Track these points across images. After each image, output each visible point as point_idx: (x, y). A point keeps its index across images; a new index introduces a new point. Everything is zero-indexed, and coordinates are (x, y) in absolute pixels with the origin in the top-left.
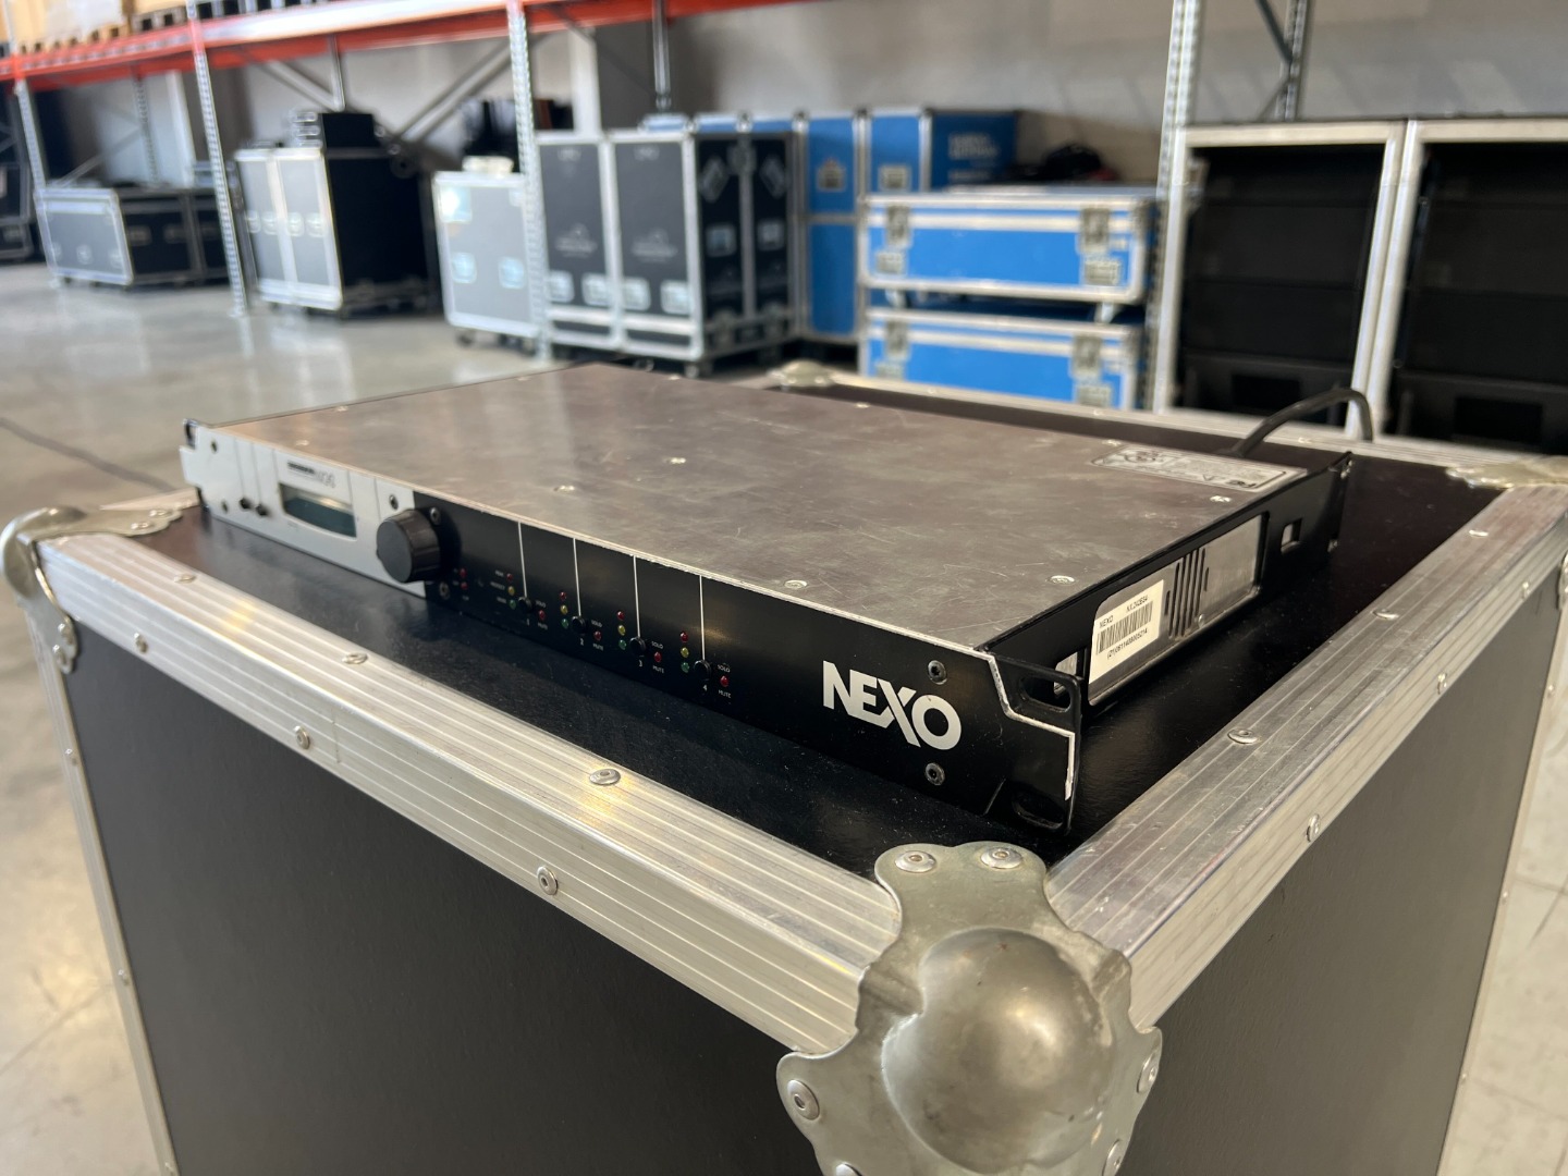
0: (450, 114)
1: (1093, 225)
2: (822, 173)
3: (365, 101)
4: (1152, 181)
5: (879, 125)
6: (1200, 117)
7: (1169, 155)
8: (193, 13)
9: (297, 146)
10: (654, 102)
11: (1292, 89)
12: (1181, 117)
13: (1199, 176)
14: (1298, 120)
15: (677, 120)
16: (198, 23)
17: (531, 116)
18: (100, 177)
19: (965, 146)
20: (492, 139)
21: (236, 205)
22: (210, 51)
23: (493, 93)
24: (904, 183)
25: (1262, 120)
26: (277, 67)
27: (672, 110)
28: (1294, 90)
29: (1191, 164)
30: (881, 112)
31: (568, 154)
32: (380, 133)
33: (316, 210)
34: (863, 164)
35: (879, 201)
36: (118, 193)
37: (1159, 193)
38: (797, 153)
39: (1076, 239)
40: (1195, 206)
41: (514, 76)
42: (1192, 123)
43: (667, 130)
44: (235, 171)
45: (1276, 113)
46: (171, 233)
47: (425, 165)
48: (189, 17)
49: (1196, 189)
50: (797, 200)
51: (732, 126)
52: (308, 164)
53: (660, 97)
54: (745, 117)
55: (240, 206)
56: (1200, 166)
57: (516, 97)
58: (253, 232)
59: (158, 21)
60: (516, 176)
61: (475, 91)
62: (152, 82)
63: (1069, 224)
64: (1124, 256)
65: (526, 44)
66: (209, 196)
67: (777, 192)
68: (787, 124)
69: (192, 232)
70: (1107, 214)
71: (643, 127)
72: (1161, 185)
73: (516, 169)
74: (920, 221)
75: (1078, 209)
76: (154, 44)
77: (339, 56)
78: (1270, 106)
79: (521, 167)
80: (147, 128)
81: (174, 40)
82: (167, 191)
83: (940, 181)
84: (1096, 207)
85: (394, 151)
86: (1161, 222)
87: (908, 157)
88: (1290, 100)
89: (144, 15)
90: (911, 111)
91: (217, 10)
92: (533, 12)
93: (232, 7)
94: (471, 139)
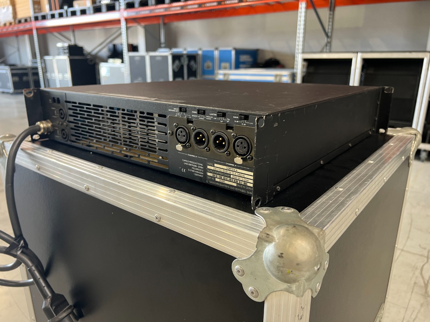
0: (104, 47)
1: (278, 78)
2: (206, 65)
3: (80, 44)
4: (293, 68)
5: (221, 52)
6: (305, 51)
7: (297, 60)
8: (33, 19)
9: (61, 55)
10: (160, 45)
12: (300, 51)
13: (305, 66)
14: (330, 52)
15: (167, 50)
16: (34, 22)
17: (127, 48)
18: (5, 63)
19: (244, 58)
20: (116, 53)
21: (44, 71)
22: (38, 29)
23: (116, 42)
24: (228, 67)
25: (322, 52)
26: (56, 34)
27: (165, 47)
28: (329, 45)
29: (303, 63)
30: (221, 49)
31: (137, 58)
32: (85, 52)
33: (67, 72)
34: (217, 62)
35: (221, 72)
36: (10, 67)
37: (295, 71)
38: (199, 59)
40: (304, 74)
41: (122, 38)
42: (303, 52)
43: (165, 52)
44: (44, 62)
45: (325, 50)
46: (25, 78)
47: (97, 61)
48: (32, 20)
49: (305, 70)
50: (199, 72)
51: (181, 52)
52: (65, 60)
53: (162, 44)
54: (185, 49)
55: (45, 71)
56: (305, 64)
57: (123, 43)
58: (48, 78)
59: (23, 21)
60: (122, 63)
61: (111, 41)
62: (20, 38)
63: (272, 78)
65: (126, 29)
66: (36, 68)
67: (194, 70)
68: (196, 51)
69: (31, 78)
70: (281, 76)
71: (158, 52)
72: (295, 68)
73: (123, 62)
74: (232, 77)
75: (274, 74)
76: (22, 27)
77: (73, 31)
78: (323, 48)
79: (124, 62)
80: (19, 50)
81: (27, 26)
82: (24, 67)
83: (237, 67)
84: (278, 74)
85: (89, 57)
86: (295, 78)
87: (229, 60)
88: (328, 48)
89: (19, 19)
90: (230, 49)
91: (40, 18)
92: (127, 20)
93: (44, 18)
94: (110, 54)
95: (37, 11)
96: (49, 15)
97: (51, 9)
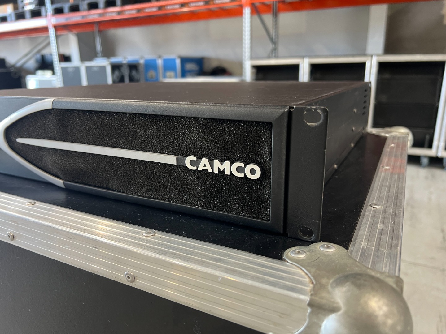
2: (149, 74)
4: (241, 75)
5: (165, 61)
7: (245, 68)
10: (97, 54)
12: (248, 57)
13: (254, 73)
15: (105, 59)
17: (58, 58)
19: (190, 66)
20: (45, 65)
23: (45, 52)
24: (173, 77)
27: (102, 56)
28: (275, 51)
29: (252, 70)
30: (165, 57)
31: (71, 70)
32: (7, 65)
34: (161, 71)
38: (141, 69)
41: (52, 47)
42: (252, 58)
47: (23, 74)
49: (254, 77)
51: (120, 61)
54: (125, 59)
57: (53, 54)
60: (54, 76)
61: (39, 52)
65: (55, 37)
67: (135, 80)
68: (137, 61)
71: (94, 62)
72: (244, 76)
78: (269, 55)
79: (55, 73)
83: (183, 75)
85: (12, 70)
87: (173, 68)
88: (274, 54)
92: (57, 28)
94: (38, 66)
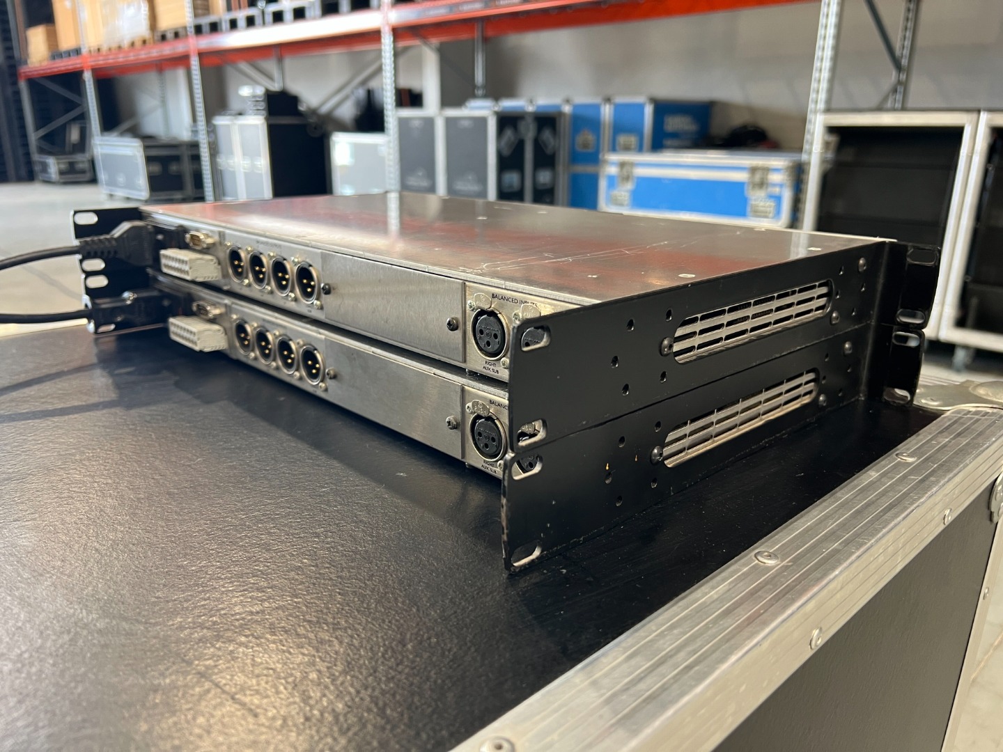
0: (346, 98)
1: (758, 177)
2: (580, 139)
3: (295, 88)
4: (800, 149)
6: (834, 105)
8: (191, 30)
9: (250, 115)
11: (900, 89)
12: (821, 106)
13: (832, 146)
14: (904, 109)
15: (487, 102)
16: (194, 36)
18: (135, 132)
19: (675, 123)
21: (212, 151)
22: (201, 55)
23: (373, 84)
24: (633, 147)
25: (880, 109)
26: (244, 66)
27: (485, 96)
28: (902, 90)
29: (827, 138)
30: (620, 100)
31: (416, 124)
32: (302, 108)
33: (259, 155)
34: (606, 134)
35: (614, 158)
36: (143, 142)
37: (804, 157)
38: (564, 127)
39: (746, 187)
40: (829, 166)
41: (385, 75)
43: (481, 109)
44: (212, 130)
45: (889, 105)
46: (174, 168)
47: (328, 128)
48: (189, 33)
49: (830, 155)
50: (563, 157)
51: (521, 107)
52: (256, 126)
53: (478, 88)
54: (532, 102)
55: (214, 151)
56: (833, 139)
57: (385, 87)
58: (222, 169)
59: (170, 35)
60: (382, 136)
62: (168, 74)
63: (741, 176)
64: (778, 199)
65: (392, 54)
66: (195, 146)
67: (549, 151)
68: (558, 107)
69: (186, 167)
70: (767, 170)
71: (466, 107)
72: (806, 152)
74: (640, 172)
75: (747, 166)
76: (168, 50)
77: (280, 59)
78: (885, 99)
79: (386, 131)
80: (164, 102)
81: (179, 48)
82: (174, 142)
83: (657, 146)
84: (760, 166)
85: (312, 120)
86: (804, 177)
88: (899, 97)
89: (162, 32)
90: (640, 99)
91: (206, 29)
92: (397, 32)
93: (214, 27)
94: (359, 113)
95: (200, 11)
96: (226, 22)
97: (229, 8)
